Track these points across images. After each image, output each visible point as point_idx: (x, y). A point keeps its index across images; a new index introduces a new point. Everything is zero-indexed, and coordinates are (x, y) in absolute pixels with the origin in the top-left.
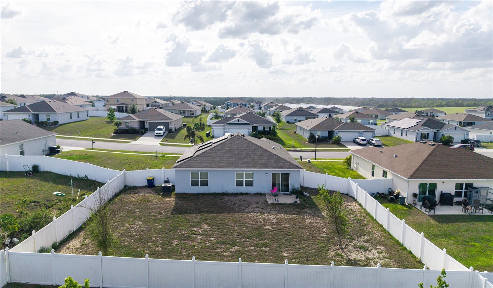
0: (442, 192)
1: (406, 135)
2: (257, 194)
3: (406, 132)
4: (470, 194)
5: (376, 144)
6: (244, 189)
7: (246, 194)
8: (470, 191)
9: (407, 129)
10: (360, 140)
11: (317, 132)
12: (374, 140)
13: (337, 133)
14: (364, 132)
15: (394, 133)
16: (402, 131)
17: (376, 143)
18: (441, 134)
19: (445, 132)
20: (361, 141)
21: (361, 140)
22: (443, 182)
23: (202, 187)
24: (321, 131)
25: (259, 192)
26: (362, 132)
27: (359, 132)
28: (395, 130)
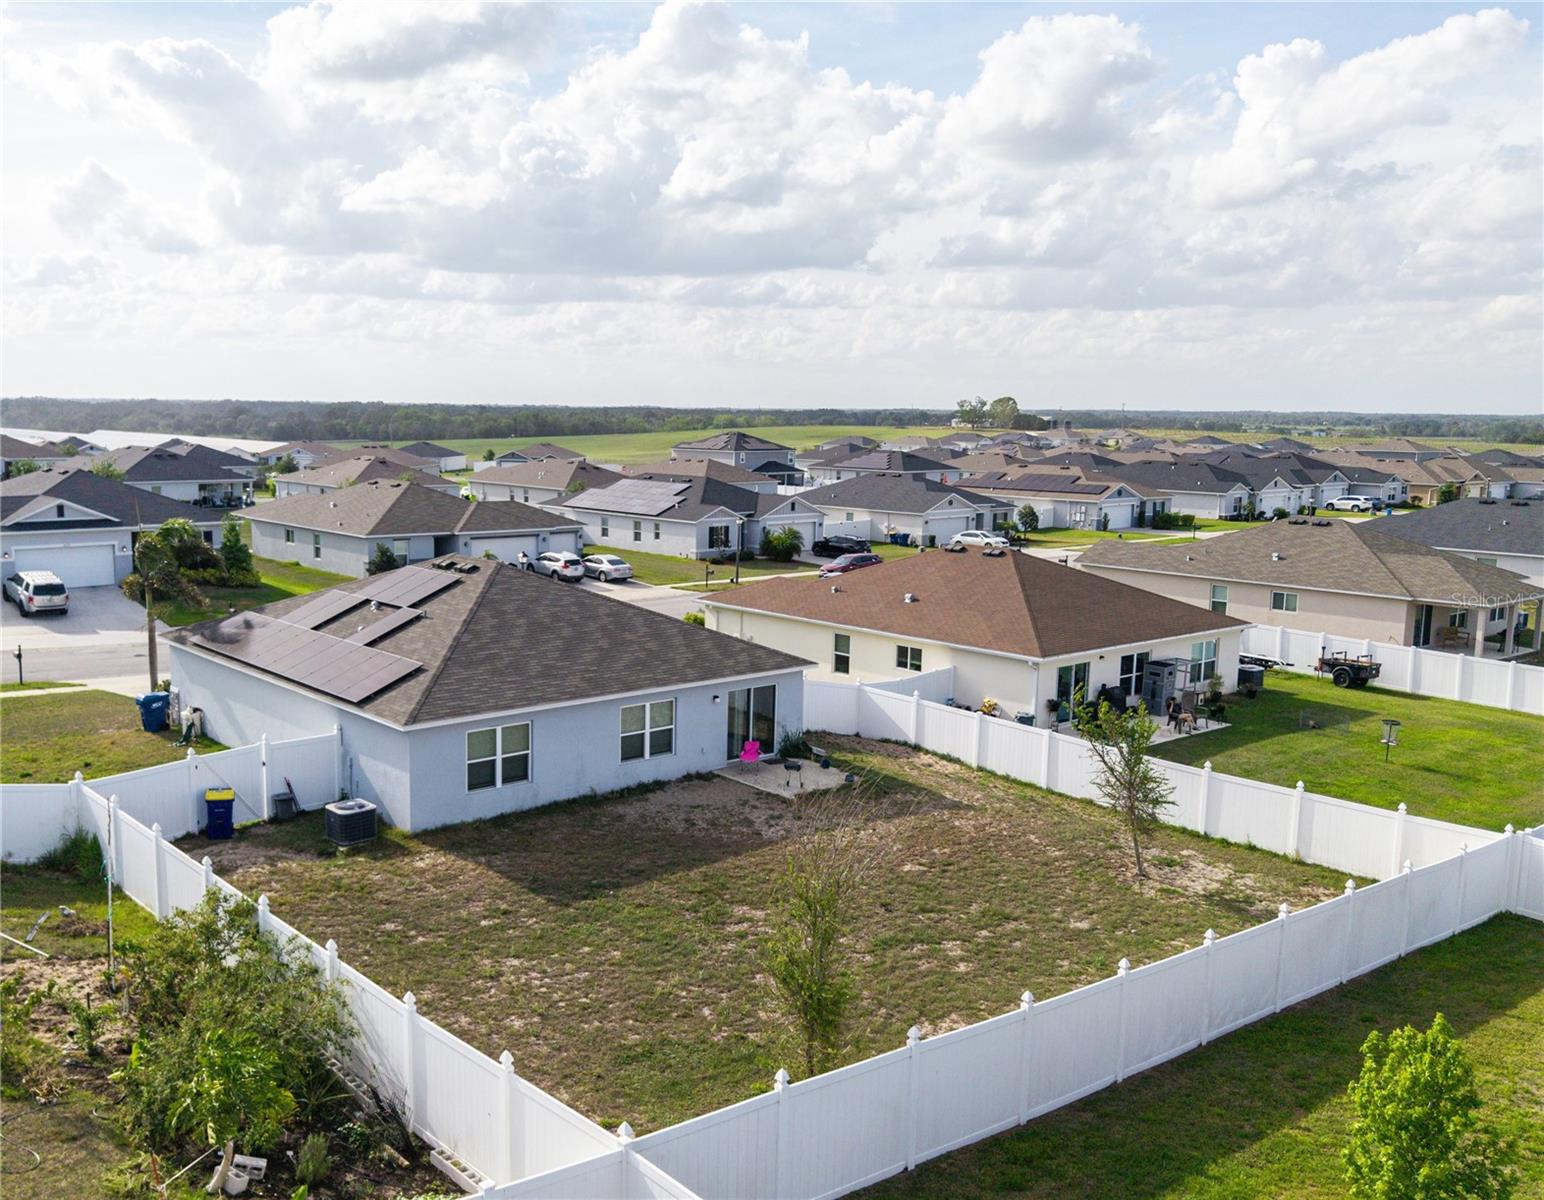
0: (1104, 685)
1: (657, 536)
2: (688, 777)
3: (657, 527)
4: (1155, 683)
5: (615, 575)
6: (649, 768)
7: (659, 785)
8: (1151, 673)
9: (658, 515)
10: (562, 563)
11: (396, 543)
12: (605, 561)
13: (466, 544)
14: (552, 533)
15: (605, 532)
16: (637, 525)
17: (616, 570)
18: (761, 525)
19: (771, 520)
20: (566, 567)
21: (566, 562)
22: (1101, 657)
23: (509, 786)
24: (408, 539)
25: (693, 771)
26: (547, 536)
27: (537, 535)
28: (604, 522)
